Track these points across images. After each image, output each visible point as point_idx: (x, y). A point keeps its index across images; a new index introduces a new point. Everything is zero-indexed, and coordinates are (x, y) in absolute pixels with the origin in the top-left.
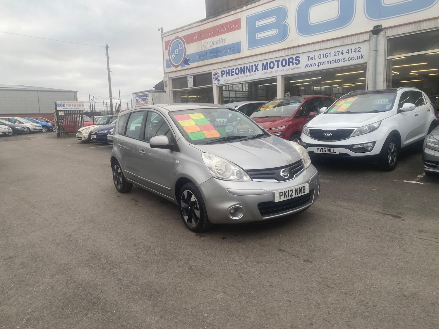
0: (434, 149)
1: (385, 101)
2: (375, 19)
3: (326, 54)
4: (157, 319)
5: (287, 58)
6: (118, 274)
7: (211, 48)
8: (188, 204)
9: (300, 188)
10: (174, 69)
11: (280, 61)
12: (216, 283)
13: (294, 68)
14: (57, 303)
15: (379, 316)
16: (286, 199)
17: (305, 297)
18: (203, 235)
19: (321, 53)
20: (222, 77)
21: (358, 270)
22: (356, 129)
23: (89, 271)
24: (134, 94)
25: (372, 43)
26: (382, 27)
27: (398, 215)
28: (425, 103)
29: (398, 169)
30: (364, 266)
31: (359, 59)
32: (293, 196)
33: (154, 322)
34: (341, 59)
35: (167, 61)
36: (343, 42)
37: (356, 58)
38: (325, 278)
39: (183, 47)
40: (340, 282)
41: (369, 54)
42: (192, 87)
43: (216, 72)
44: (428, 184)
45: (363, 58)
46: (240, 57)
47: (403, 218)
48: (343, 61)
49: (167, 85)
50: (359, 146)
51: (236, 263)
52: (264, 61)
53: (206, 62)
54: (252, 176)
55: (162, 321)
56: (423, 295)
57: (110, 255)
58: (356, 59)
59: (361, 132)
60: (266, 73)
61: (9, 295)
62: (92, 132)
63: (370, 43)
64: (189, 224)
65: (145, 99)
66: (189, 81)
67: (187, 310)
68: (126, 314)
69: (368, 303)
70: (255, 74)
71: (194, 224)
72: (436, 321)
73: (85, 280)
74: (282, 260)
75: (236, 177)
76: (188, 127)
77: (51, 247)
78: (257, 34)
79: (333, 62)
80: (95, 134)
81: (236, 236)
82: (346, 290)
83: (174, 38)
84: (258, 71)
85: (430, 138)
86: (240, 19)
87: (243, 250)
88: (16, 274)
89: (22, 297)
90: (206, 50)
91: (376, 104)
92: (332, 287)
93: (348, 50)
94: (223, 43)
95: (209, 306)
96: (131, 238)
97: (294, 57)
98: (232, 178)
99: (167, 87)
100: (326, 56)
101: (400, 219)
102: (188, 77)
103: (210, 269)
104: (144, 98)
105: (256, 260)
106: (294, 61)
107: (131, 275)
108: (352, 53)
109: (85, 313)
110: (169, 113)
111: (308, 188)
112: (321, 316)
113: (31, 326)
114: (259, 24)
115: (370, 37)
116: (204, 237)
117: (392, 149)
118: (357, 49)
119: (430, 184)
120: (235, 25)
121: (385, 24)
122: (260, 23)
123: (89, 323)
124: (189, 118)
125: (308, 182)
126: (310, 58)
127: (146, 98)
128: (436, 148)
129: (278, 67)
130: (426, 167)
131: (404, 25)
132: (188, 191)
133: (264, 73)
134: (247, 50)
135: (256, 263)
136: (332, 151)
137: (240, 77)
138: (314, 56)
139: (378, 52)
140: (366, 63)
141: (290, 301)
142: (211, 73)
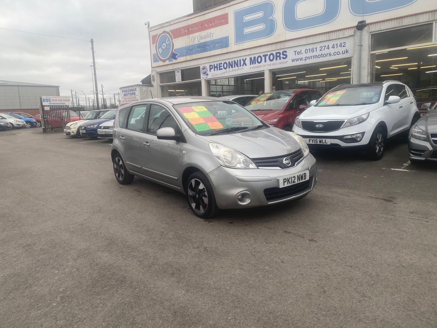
0: (419, 138)
1: (371, 94)
2: (359, 15)
3: (313, 49)
4: (183, 292)
5: (274, 53)
6: (137, 256)
7: (198, 43)
8: (196, 192)
9: (302, 175)
10: (161, 63)
11: (267, 56)
12: (232, 261)
13: (281, 63)
14: (86, 283)
15: (382, 283)
16: (289, 185)
17: (315, 270)
18: (210, 220)
19: (308, 47)
20: (210, 71)
21: (359, 246)
22: (346, 120)
23: (109, 255)
24: (121, 88)
25: (357, 38)
26: (366, 23)
27: (389, 199)
28: (408, 96)
29: (385, 158)
30: (364, 243)
31: (345, 53)
32: (295, 182)
33: (181, 296)
34: (327, 54)
35: (154, 55)
36: (329, 37)
37: (341, 52)
38: (331, 254)
39: (170, 41)
40: (344, 257)
41: (354, 48)
42: (180, 81)
43: (204, 66)
44: (414, 171)
45: (348, 53)
46: (228, 51)
47: (394, 202)
48: (329, 56)
49: (154, 79)
50: (349, 137)
51: (247, 244)
52: (251, 55)
53: (194, 56)
54: (258, 164)
55: (189, 294)
56: (420, 265)
57: (127, 240)
58: (341, 54)
59: (351, 123)
60: (253, 68)
61: (38, 277)
62: (80, 127)
63: (354, 38)
64: (197, 211)
65: (133, 94)
66: (176, 75)
67: (210, 284)
68: (154, 290)
69: (372, 274)
70: (243, 68)
71: (202, 211)
72: (433, 286)
73: (108, 262)
74: (289, 240)
75: (242, 165)
76: (193, 119)
77: (66, 234)
78: (245, 29)
79: (319, 56)
80: (84, 129)
81: (242, 220)
82: (351, 264)
83: (161, 33)
84: (246, 65)
85: (415, 128)
86: (227, 14)
87: (251, 233)
88: (38, 260)
89: (51, 278)
90: (193, 44)
91: (363, 96)
92: (338, 262)
93: (334, 45)
94: (211, 37)
95: (229, 281)
96: (143, 225)
97: (281, 51)
98: (239, 166)
99: (154, 81)
100: (313, 51)
101: (392, 203)
102: (176, 72)
103: (224, 250)
104: (131, 92)
105: (265, 241)
106: (282, 56)
107: (150, 257)
108: (337, 48)
109: (115, 290)
110: (173, 106)
111: (308, 175)
112: (332, 285)
113: (67, 302)
114: (246, 18)
115: (354, 32)
116: (212, 223)
117: (379, 139)
118: (342, 43)
119: (415, 171)
120: (223, 20)
121: (369, 19)
122: (248, 18)
123: (121, 298)
124: (193, 111)
125: (308, 169)
126: (297, 52)
127: (134, 92)
128: (421, 137)
129: (265, 61)
130: (411, 155)
131: (387, 20)
132: (196, 179)
133: (252, 68)
134: (235, 44)
135: (265, 244)
136: (324, 142)
137: (228, 72)
138: (301, 50)
139: (362, 47)
140: (351, 58)
141: (302, 274)
142: (199, 67)
